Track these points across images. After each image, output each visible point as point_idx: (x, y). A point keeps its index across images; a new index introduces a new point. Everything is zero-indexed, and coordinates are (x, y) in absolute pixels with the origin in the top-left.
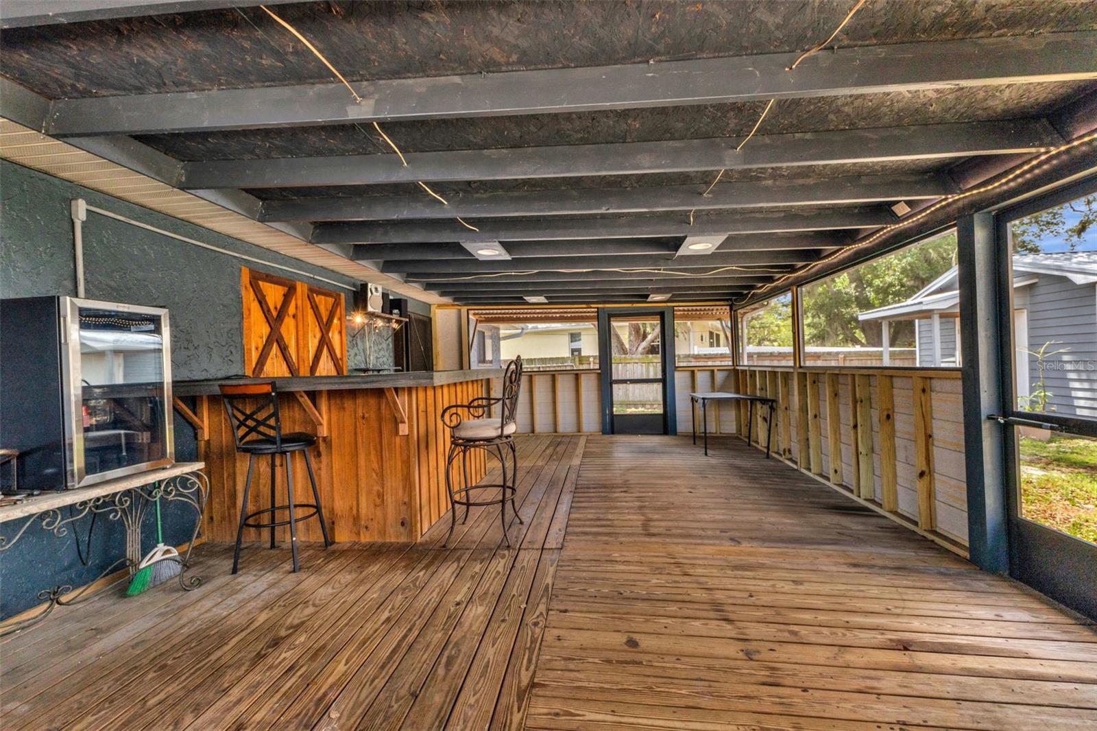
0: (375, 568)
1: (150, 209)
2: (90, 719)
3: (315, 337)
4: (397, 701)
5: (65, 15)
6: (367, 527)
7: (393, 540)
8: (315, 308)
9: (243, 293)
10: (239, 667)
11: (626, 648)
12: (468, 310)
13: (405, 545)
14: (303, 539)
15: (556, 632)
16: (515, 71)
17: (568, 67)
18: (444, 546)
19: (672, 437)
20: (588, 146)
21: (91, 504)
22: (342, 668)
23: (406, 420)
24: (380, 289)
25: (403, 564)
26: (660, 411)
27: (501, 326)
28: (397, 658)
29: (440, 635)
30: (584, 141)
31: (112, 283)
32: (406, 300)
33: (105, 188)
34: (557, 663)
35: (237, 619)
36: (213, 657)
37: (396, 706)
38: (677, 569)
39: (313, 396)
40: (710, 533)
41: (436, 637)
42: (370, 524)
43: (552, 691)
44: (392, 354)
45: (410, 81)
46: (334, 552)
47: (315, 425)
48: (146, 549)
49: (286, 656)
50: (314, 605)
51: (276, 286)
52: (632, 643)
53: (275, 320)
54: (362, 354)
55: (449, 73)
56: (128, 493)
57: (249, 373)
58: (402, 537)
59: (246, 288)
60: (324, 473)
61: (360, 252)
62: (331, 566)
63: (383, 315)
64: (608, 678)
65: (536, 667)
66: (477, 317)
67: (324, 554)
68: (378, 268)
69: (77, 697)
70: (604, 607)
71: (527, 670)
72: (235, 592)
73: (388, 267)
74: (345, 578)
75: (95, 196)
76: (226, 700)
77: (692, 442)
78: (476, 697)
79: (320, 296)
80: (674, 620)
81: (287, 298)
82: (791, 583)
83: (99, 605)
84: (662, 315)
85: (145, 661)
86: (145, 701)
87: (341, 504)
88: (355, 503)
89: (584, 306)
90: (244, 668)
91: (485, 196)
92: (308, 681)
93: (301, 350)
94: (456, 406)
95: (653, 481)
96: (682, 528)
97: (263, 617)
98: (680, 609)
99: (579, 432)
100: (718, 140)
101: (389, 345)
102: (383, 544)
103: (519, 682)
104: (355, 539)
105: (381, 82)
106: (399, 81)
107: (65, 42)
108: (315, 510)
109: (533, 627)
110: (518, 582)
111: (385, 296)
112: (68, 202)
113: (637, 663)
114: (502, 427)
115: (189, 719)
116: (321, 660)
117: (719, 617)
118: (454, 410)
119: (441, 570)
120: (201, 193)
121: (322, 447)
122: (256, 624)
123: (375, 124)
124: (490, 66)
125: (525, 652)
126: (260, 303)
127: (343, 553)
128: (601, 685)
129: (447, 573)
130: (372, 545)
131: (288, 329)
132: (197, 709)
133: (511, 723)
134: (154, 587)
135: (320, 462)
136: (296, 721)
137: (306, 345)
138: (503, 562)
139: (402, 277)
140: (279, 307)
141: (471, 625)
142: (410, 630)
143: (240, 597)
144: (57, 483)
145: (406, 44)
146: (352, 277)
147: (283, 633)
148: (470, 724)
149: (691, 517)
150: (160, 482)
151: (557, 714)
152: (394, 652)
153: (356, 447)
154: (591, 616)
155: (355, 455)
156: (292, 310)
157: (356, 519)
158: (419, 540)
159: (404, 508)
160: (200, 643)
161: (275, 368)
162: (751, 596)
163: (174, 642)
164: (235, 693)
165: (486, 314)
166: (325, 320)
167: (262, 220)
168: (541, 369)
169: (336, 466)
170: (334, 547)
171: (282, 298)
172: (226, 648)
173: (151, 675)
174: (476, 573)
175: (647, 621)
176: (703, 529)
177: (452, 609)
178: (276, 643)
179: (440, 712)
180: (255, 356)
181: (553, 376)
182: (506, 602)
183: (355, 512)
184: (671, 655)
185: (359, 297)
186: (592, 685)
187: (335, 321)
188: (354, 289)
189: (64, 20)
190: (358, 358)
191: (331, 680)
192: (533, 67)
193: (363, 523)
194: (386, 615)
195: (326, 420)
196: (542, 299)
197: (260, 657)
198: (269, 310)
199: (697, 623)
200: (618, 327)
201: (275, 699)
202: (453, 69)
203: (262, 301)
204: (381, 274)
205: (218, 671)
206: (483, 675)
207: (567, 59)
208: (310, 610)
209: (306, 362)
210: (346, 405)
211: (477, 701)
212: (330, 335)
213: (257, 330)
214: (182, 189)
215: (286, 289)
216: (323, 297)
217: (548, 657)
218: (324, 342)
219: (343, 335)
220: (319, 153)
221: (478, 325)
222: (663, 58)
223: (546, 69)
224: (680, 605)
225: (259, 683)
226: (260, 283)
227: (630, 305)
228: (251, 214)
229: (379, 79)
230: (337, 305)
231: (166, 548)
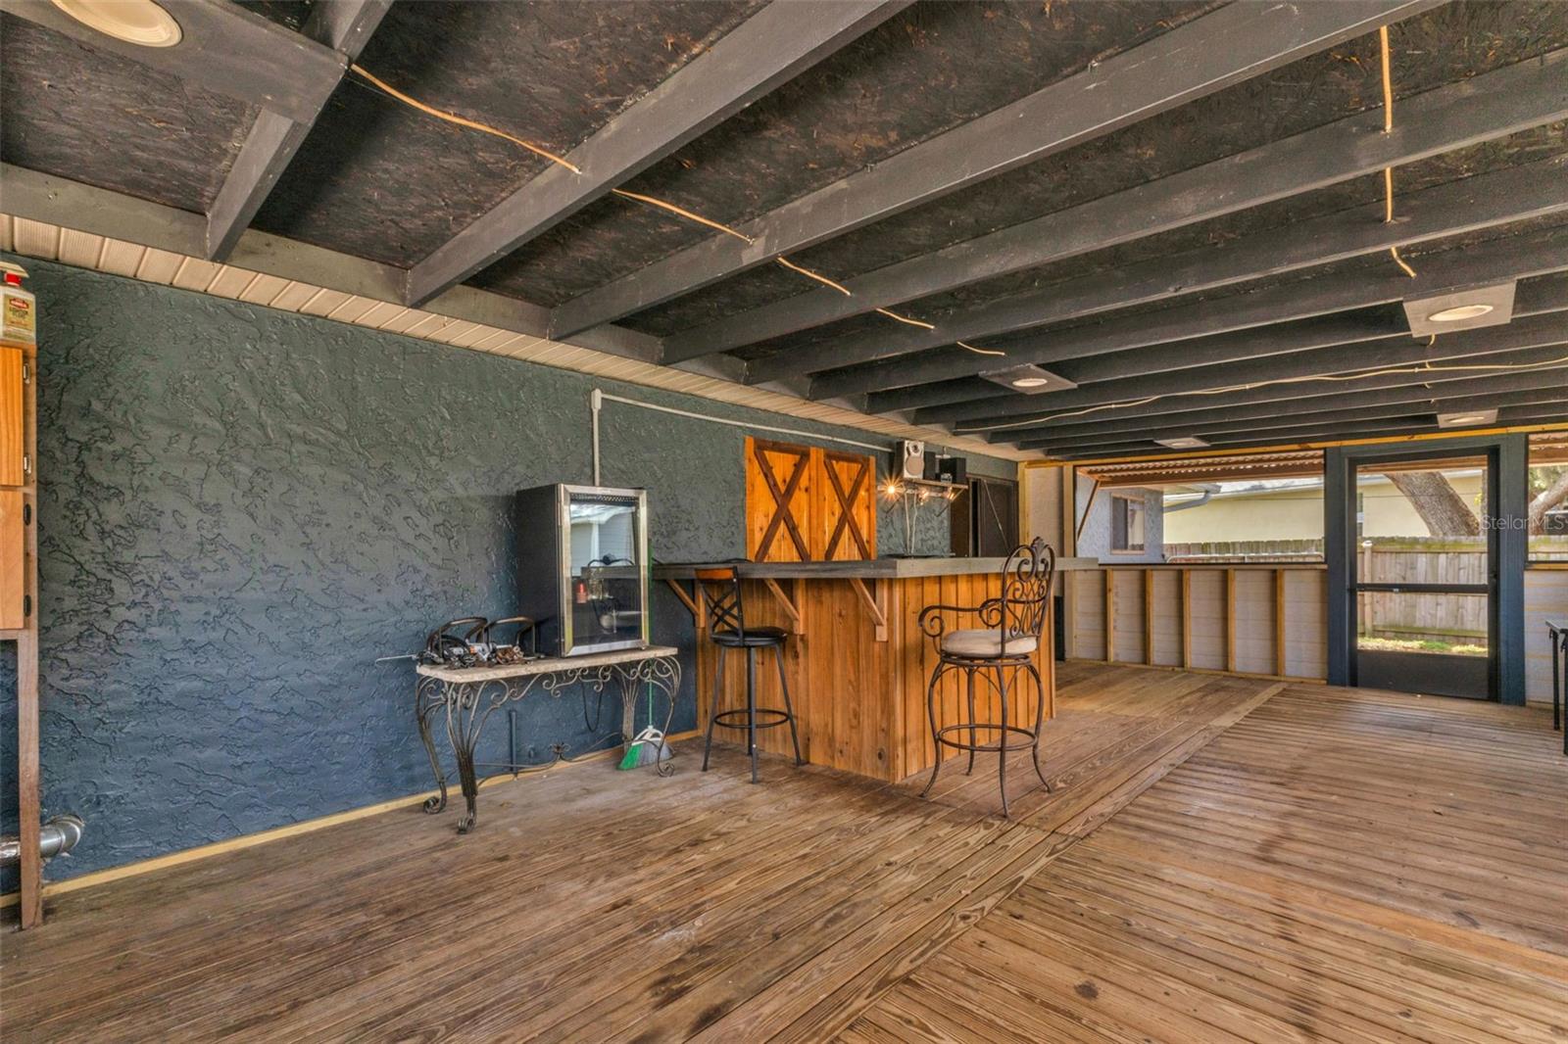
0: (829, 800)
1: (657, 388)
2: (547, 856)
3: (833, 514)
4: (757, 934)
5: (504, 248)
6: (841, 752)
7: (869, 774)
8: (835, 479)
9: (747, 466)
10: (656, 854)
11: (1073, 992)
12: (1075, 467)
13: (879, 783)
14: (781, 752)
15: (983, 936)
16: (906, 149)
17: (971, 119)
18: (922, 796)
19: (1510, 708)
20: (1085, 206)
21: (579, 673)
22: (732, 885)
23: (885, 622)
24: (921, 446)
25: (862, 803)
26: (1481, 651)
27: (1166, 487)
28: (785, 896)
29: (844, 889)
30: (1075, 201)
31: (622, 467)
32: (964, 461)
33: (616, 375)
34: (955, 970)
35: (681, 814)
36: (644, 839)
37: (753, 938)
38: (1274, 925)
39: (787, 585)
40: (1412, 890)
41: (839, 890)
42: (845, 748)
43: (922, 996)
44: (947, 535)
45: (797, 203)
46: (802, 773)
47: (790, 620)
48: (639, 727)
49: (698, 858)
50: (749, 820)
51: (785, 455)
52: (1088, 991)
53: (783, 496)
54: (901, 535)
55: (833, 179)
56: (607, 668)
57: (751, 557)
58: (879, 773)
59: (750, 460)
60: (800, 678)
61: (878, 402)
62: (790, 786)
63: (927, 482)
64: (1010, 1015)
65: (924, 963)
66: (1097, 476)
67: (790, 772)
68: (907, 419)
69: (549, 837)
70: (1085, 933)
71: (911, 962)
72: (695, 788)
73: (923, 417)
74: (795, 802)
75: (610, 384)
76: (632, 876)
77: (1552, 723)
78: (834, 964)
79: (841, 463)
80: (1193, 990)
81: (798, 468)
82: (1547, 1029)
83: (600, 770)
84: (1493, 454)
85: (602, 825)
86: (583, 856)
87: (816, 719)
88: (830, 720)
89: (1296, 447)
90: (660, 856)
91: (983, 307)
92: (698, 887)
93: (814, 530)
94: (941, 607)
95: (1362, 779)
96: (1349, 866)
97: (702, 817)
98: (1220, 980)
99: (1276, 674)
100: (1342, 124)
101: (942, 522)
102: (857, 777)
103: (891, 971)
104: (829, 762)
105: (771, 213)
106: (787, 206)
107: (533, 261)
108: (784, 718)
109: (958, 919)
110: (983, 862)
111: (929, 457)
112: (589, 393)
113: (1072, 1016)
114: (1003, 642)
115: (600, 881)
116: (721, 872)
117: (1291, 1019)
118: (936, 612)
119: (899, 821)
120: (682, 364)
121: (800, 646)
122: (692, 822)
123: (780, 259)
124: (873, 155)
125: (925, 941)
126: (766, 476)
127: (810, 776)
128: (993, 1017)
129: (903, 825)
130: (844, 774)
131: (799, 504)
132: (611, 875)
133: (850, 1005)
134: (642, 766)
135: (798, 664)
136: (668, 916)
137: (821, 525)
138: (983, 832)
139: (949, 429)
140: (788, 480)
141: (886, 892)
142: (818, 873)
143: (696, 793)
144: (553, 651)
145: (768, 167)
146: (887, 435)
147: (707, 837)
148: (807, 986)
149: (1390, 854)
150: (638, 662)
151: (909, 1022)
152: (787, 889)
153: (832, 654)
154: (1052, 935)
155: (831, 662)
156: (804, 481)
157: (831, 740)
158: (898, 781)
159: (881, 735)
160: (644, 823)
161: (782, 551)
162: (1407, 1015)
163: (628, 817)
164: (642, 873)
165: (1109, 471)
166: (847, 495)
167: (748, 382)
168: (1246, 561)
169: (812, 673)
170: (805, 768)
171: (792, 469)
172: (658, 835)
173: (599, 838)
174: (938, 837)
175: (1141, 973)
176: (1400, 880)
177: (879, 867)
178: (696, 843)
179: (788, 961)
180: (758, 538)
181: (1274, 575)
182: (946, 881)
183: (830, 730)
184: (1140, 1030)
185: (893, 461)
186: (981, 1012)
187: (862, 493)
188: (889, 450)
189: (503, 254)
190: (895, 540)
191: (717, 893)
192: (924, 137)
193: (837, 745)
194: (807, 850)
195: (803, 615)
196: (1189, 442)
197: (677, 850)
198: (775, 484)
199: (1235, 1011)
200: (1455, 479)
201: (665, 891)
202: (835, 174)
203: (768, 474)
204: (913, 427)
205: (641, 852)
206: (858, 946)
207: (965, 112)
208: (744, 823)
209: (820, 545)
210: (824, 599)
211: (831, 969)
212: (854, 511)
213: (761, 509)
214: (664, 365)
215: (798, 457)
216: (845, 464)
217: (949, 959)
218: (846, 519)
219: (873, 510)
220: (765, 301)
221: (1099, 489)
222: (1108, 52)
223: (943, 133)
224: (1222, 973)
225: (662, 873)
226: (766, 453)
227: (1405, 438)
228: (736, 378)
229: (769, 210)
230: (864, 473)
231: (655, 731)
